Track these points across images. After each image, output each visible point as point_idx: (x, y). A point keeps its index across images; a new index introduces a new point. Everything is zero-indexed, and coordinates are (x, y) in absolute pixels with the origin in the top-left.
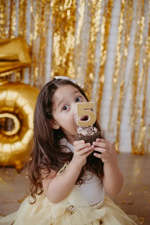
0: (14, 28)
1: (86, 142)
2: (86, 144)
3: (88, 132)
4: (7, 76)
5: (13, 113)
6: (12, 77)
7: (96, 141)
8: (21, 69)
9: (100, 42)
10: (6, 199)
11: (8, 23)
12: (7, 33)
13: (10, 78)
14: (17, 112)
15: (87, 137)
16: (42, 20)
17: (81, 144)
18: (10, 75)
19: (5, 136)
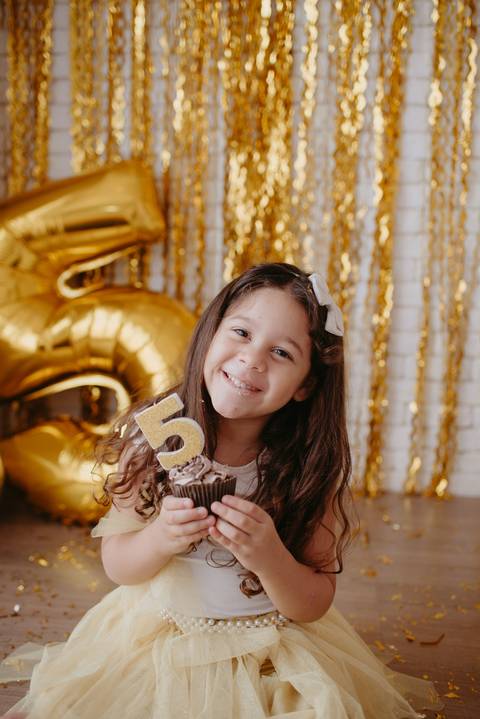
0: (120, 137)
1: (196, 505)
2: (195, 509)
3: (195, 475)
4: (103, 269)
5: (112, 373)
6: (118, 270)
7: (220, 501)
8: (140, 246)
9: (370, 156)
10: (73, 607)
11: (104, 122)
12: (101, 148)
13: (112, 276)
14: (122, 367)
15: (195, 489)
16: (196, 105)
17: (184, 508)
18: (112, 264)
19: (89, 436)
